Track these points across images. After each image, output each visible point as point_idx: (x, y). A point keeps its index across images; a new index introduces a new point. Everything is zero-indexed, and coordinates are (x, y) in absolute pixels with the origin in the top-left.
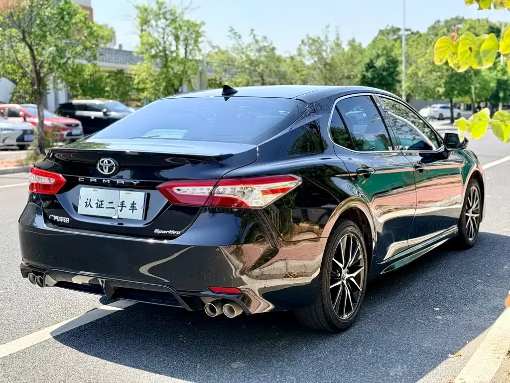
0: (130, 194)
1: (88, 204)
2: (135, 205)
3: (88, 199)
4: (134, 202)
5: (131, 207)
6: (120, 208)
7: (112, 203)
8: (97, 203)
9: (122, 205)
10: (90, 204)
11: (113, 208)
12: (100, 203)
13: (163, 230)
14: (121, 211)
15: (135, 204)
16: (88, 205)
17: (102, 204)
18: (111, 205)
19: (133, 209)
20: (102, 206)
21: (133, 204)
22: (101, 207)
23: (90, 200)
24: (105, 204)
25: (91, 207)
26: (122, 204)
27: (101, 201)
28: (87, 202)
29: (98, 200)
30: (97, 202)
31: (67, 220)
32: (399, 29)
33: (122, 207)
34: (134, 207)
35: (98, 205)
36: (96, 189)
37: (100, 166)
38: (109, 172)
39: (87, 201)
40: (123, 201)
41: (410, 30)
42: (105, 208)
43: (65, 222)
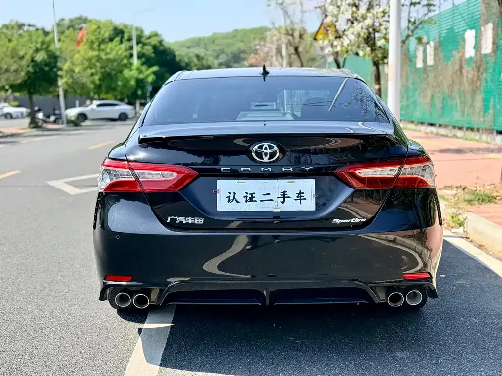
0: (294, 182)
1: (232, 198)
2: (302, 195)
3: (230, 193)
4: (300, 191)
5: (297, 197)
6: (282, 200)
7: (269, 194)
8: (246, 197)
9: (284, 195)
10: (234, 198)
11: (272, 200)
12: (250, 196)
13: (344, 219)
14: (283, 202)
15: (303, 193)
16: (231, 200)
17: (253, 197)
18: (267, 197)
19: (301, 199)
20: (254, 199)
21: (300, 193)
22: (252, 201)
23: (235, 194)
24: (258, 197)
25: (237, 202)
27: (252, 194)
28: (229, 197)
29: (247, 193)
30: (245, 195)
31: (200, 221)
32: (23, 25)
33: (284, 198)
34: (301, 196)
35: (248, 198)
36: (240, 181)
37: (256, 152)
38: (269, 158)
39: (229, 195)
40: (285, 191)
41: (34, 26)
42: (258, 201)
43: (196, 223)
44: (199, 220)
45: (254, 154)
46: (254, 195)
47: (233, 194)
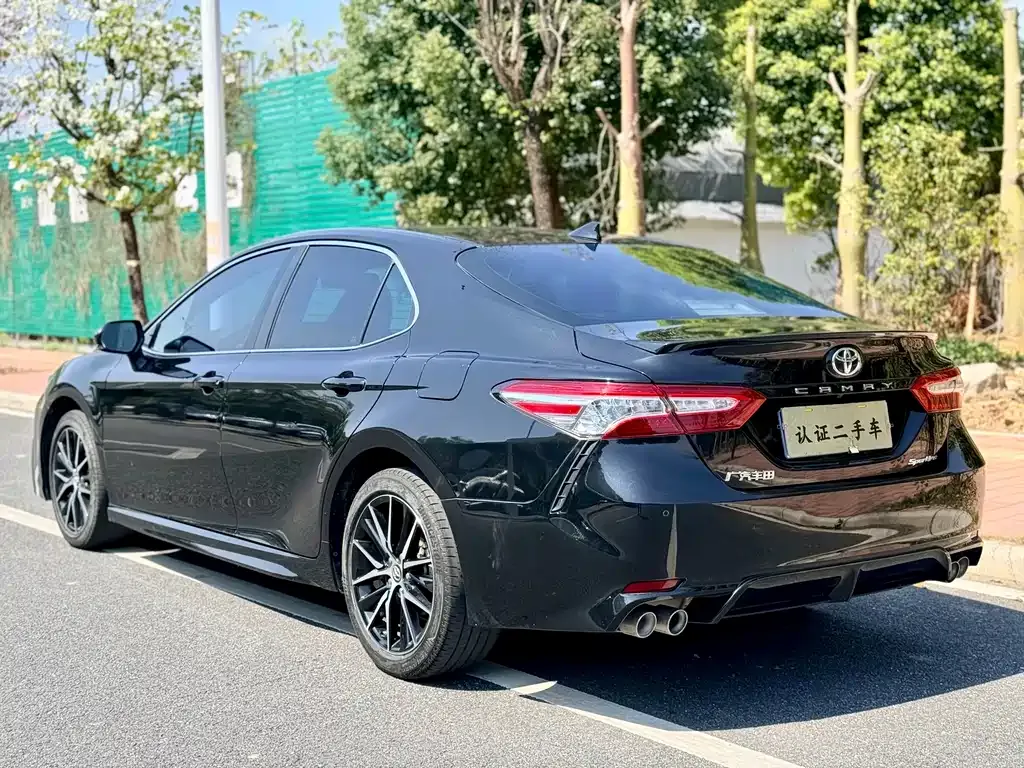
0: (865, 406)
1: (802, 436)
3: (799, 428)
4: (874, 420)
5: (872, 429)
6: (856, 434)
7: (841, 426)
8: (817, 432)
10: (805, 436)
11: (845, 436)
12: (821, 431)
14: (858, 438)
15: (877, 423)
16: (802, 438)
17: (825, 433)
18: (840, 432)
19: (876, 432)
20: (827, 435)
21: (874, 423)
22: (825, 438)
23: (804, 429)
24: (831, 432)
25: (809, 441)
26: (858, 426)
27: (823, 428)
28: (799, 434)
30: (816, 429)
33: (858, 430)
34: (876, 427)
35: (820, 434)
37: (837, 362)
38: (850, 371)
39: (798, 431)
40: (858, 421)
42: (832, 438)
43: (764, 478)
44: (769, 475)
45: (834, 364)
46: (826, 429)
47: (802, 431)
